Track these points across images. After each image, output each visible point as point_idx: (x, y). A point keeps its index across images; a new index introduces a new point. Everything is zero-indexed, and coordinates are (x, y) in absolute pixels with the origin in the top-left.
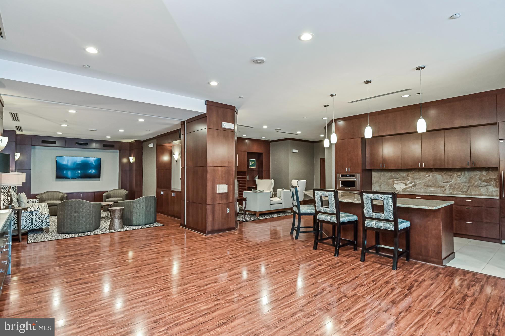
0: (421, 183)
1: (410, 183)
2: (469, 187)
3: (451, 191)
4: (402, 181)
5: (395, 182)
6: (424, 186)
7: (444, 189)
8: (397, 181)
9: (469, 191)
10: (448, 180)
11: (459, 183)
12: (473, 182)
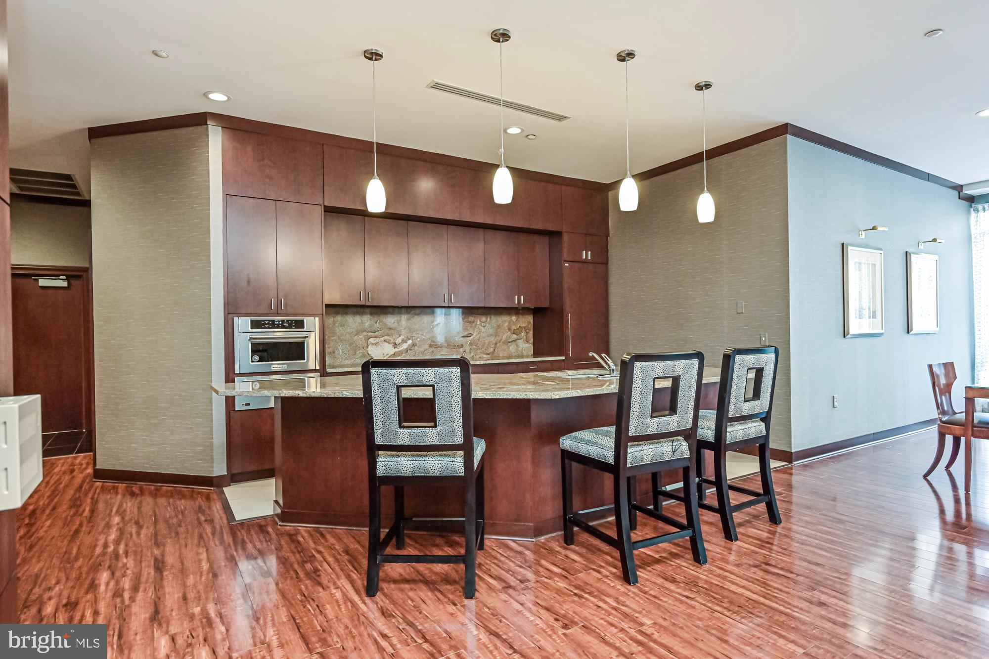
0: (424, 339)
1: (404, 341)
2: (496, 344)
3: (472, 354)
4: (386, 337)
5: (371, 340)
6: (431, 346)
7: (461, 350)
8: (376, 337)
9: (496, 351)
10: (469, 332)
11: (484, 337)
12: (501, 334)
